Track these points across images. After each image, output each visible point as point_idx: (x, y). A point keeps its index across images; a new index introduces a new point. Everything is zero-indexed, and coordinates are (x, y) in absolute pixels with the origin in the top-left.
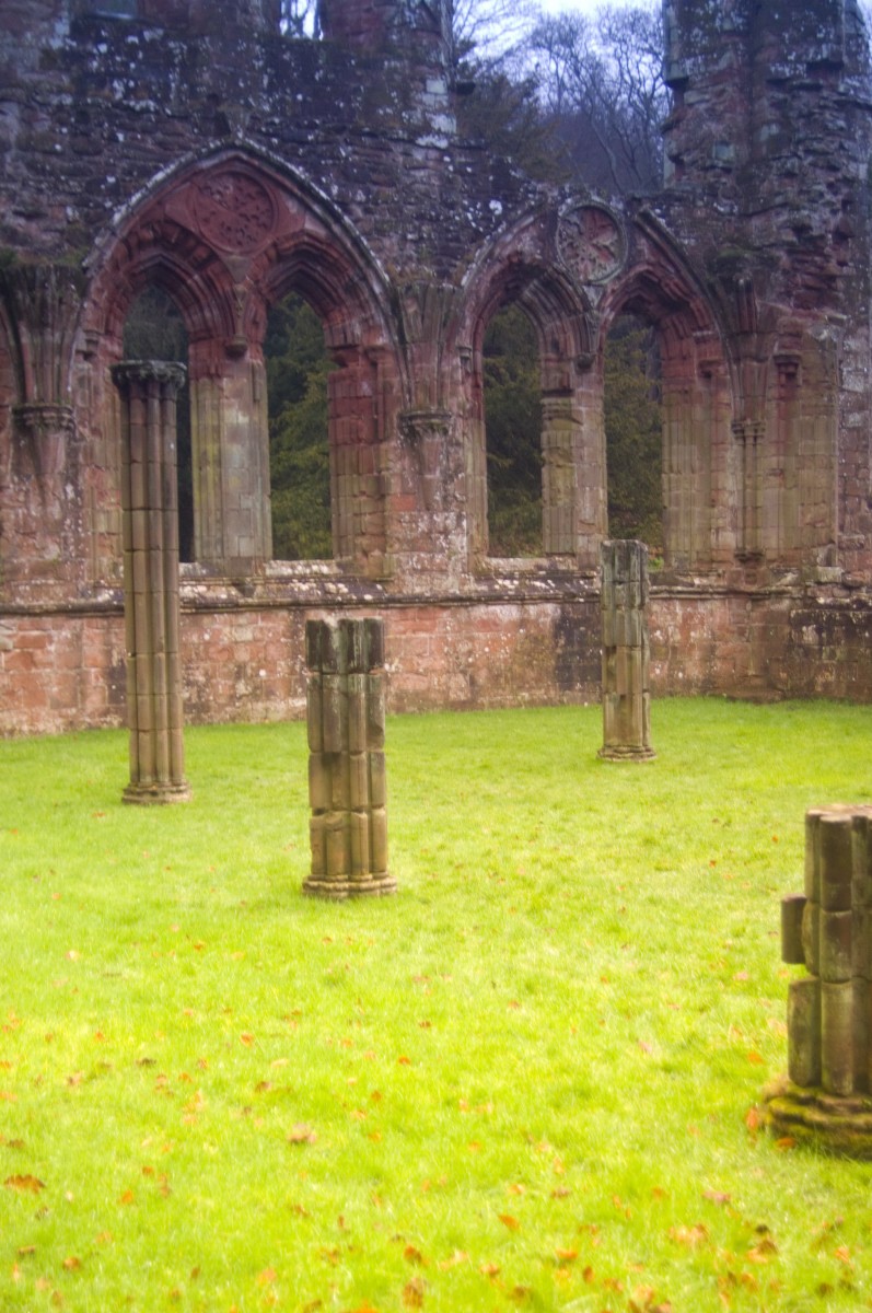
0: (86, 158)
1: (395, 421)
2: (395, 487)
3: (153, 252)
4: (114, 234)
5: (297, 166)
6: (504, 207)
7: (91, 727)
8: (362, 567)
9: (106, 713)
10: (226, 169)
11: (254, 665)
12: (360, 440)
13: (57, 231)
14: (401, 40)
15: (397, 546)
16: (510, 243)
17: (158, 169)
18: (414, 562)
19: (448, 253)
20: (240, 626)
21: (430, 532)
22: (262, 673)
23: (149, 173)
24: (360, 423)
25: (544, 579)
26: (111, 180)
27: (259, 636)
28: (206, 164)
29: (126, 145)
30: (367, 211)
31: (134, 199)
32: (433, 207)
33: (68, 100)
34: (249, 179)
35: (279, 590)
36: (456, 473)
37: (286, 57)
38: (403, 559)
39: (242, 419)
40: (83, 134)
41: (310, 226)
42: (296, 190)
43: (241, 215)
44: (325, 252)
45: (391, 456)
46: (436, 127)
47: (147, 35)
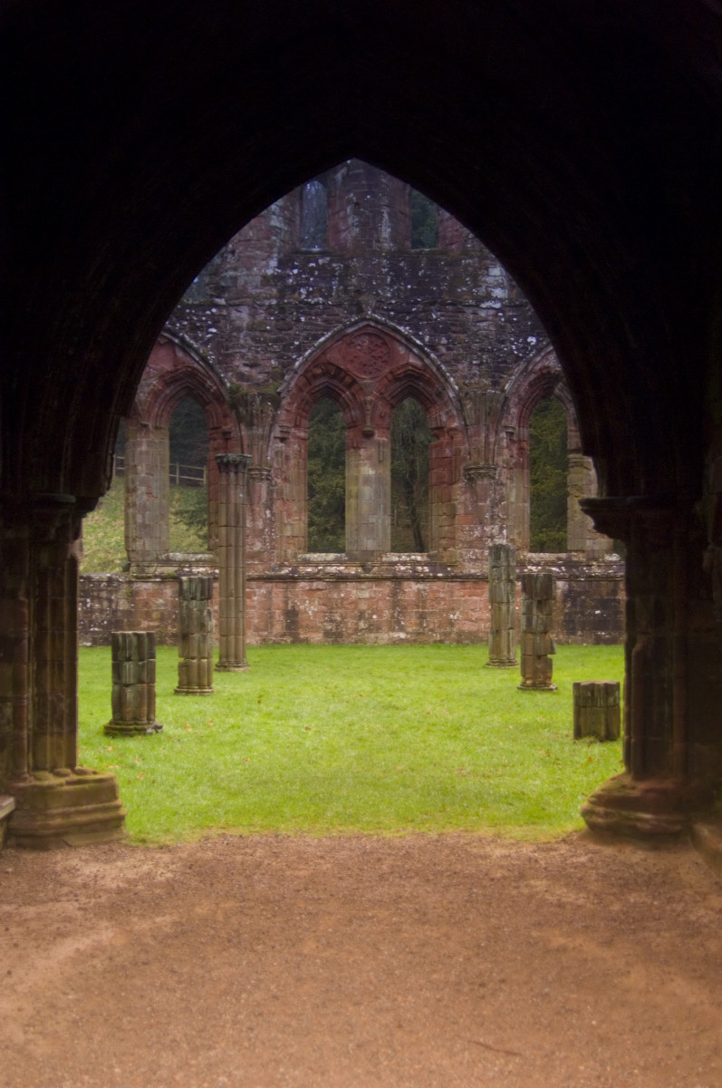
0: (283, 332)
1: (462, 471)
2: (460, 510)
3: (324, 380)
4: (296, 372)
5: (405, 326)
6: (538, 341)
7: (275, 642)
8: (443, 557)
9: (284, 635)
10: (363, 332)
11: (370, 612)
12: (444, 483)
13: (265, 373)
14: (473, 247)
15: (460, 545)
16: (539, 362)
17: (323, 335)
18: (470, 555)
19: (498, 370)
20: (362, 589)
21: (482, 537)
22: (375, 617)
23: (316, 338)
24: (444, 472)
25: (559, 566)
26: (297, 343)
27: (373, 595)
28: (350, 330)
29: (306, 323)
30: (448, 349)
31: (307, 353)
32: (490, 344)
33: (274, 302)
34: (376, 335)
35: (387, 569)
36: (501, 501)
37: (402, 264)
38: (464, 553)
39: (371, 472)
40: (283, 319)
41: (412, 360)
42: (403, 341)
43: (374, 357)
44: (422, 374)
45: (459, 492)
46: (494, 296)
47: (321, 261)
